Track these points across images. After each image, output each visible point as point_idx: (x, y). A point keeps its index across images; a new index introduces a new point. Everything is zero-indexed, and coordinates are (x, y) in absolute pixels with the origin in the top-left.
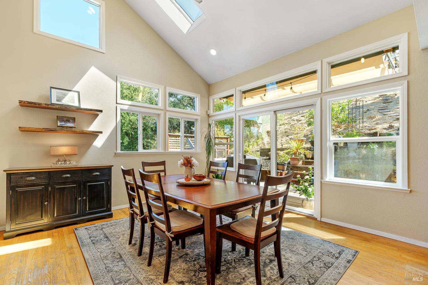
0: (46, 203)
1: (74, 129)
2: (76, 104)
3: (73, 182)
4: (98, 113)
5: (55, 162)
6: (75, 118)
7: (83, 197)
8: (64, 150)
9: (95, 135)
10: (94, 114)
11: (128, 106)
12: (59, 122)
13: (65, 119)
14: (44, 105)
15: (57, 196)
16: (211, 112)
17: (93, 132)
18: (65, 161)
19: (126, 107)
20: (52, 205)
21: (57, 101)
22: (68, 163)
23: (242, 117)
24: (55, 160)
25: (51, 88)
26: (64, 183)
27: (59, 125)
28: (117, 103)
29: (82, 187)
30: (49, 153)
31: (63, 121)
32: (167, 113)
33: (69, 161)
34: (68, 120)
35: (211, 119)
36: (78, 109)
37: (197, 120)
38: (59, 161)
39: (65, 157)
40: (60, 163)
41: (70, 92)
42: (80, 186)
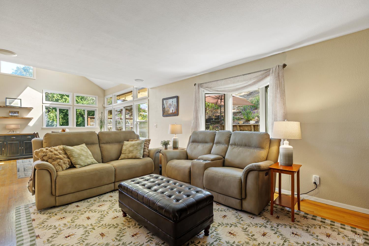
0: (3, 149)
1: (18, 117)
2: (19, 105)
3: (17, 141)
4: (32, 109)
5: (8, 132)
6: (19, 112)
7: (22, 147)
8: (13, 126)
9: (30, 119)
10: (29, 109)
11: (49, 105)
12: (10, 114)
13: (13, 112)
14: (2, 107)
15: (9, 146)
16: (106, 106)
17: (28, 118)
18: (13, 131)
19: (48, 105)
20: (6, 150)
21: (9, 104)
22: (15, 132)
23: (115, 109)
24: (8, 131)
25: (6, 98)
26: (13, 141)
27: (10, 115)
28: (43, 103)
29: (21, 143)
30: (5, 128)
31: (12, 113)
32: (75, 107)
33: (16, 131)
34: (15, 112)
35: (106, 109)
36: (20, 108)
37: (96, 110)
38: (10, 131)
39: (13, 130)
40: (11, 132)
41: (16, 100)
42: (20, 142)
